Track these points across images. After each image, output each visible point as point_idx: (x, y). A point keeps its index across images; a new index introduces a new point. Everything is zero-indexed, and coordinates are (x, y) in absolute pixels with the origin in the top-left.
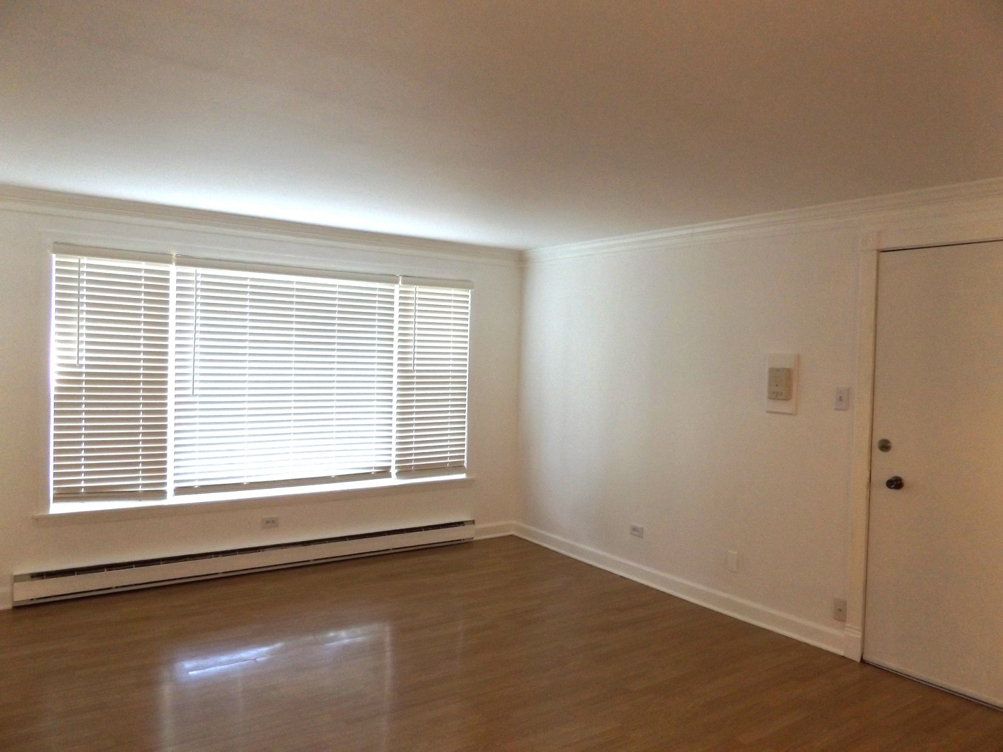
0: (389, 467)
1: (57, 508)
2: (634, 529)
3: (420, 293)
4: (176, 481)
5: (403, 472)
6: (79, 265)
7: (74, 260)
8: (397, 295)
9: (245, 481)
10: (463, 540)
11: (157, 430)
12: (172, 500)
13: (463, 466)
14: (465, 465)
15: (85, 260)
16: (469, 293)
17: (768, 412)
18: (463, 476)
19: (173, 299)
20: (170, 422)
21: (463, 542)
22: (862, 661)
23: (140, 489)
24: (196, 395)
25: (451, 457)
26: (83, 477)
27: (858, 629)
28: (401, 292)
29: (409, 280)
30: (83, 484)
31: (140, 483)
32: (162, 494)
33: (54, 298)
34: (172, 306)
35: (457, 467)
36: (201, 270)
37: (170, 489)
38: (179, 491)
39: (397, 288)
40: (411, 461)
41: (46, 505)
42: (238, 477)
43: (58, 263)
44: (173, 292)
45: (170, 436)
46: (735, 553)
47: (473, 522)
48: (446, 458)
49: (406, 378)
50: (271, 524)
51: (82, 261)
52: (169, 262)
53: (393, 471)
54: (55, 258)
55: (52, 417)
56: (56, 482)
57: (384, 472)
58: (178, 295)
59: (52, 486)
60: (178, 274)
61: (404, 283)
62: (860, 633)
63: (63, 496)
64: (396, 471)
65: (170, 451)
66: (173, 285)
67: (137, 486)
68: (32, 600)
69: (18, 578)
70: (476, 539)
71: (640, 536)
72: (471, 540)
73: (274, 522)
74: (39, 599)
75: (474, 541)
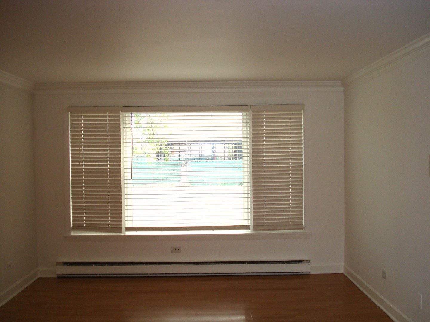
1: (73, 233)
3: (266, 115)
4: (126, 224)
5: (258, 226)
6: (78, 116)
7: (77, 114)
10: (302, 272)
12: (124, 233)
13: (302, 225)
14: (304, 224)
15: (82, 114)
16: (302, 112)
18: (303, 231)
19: (122, 130)
20: (123, 193)
21: (303, 274)
23: (109, 226)
25: (292, 219)
26: (84, 219)
28: (253, 115)
30: (84, 222)
31: (109, 223)
32: (119, 230)
34: (122, 134)
37: (124, 227)
38: (129, 229)
39: (251, 113)
40: (264, 219)
41: (69, 232)
43: (71, 116)
44: (122, 126)
45: (123, 200)
47: (309, 261)
48: (289, 219)
51: (80, 115)
52: (118, 111)
53: (251, 225)
54: (70, 114)
56: (73, 221)
59: (71, 222)
63: (78, 227)
64: (253, 225)
65: (123, 208)
68: (64, 274)
69: (58, 264)
70: (312, 272)
71: (385, 278)
72: (308, 273)
73: (178, 249)
74: (66, 274)
75: (310, 274)
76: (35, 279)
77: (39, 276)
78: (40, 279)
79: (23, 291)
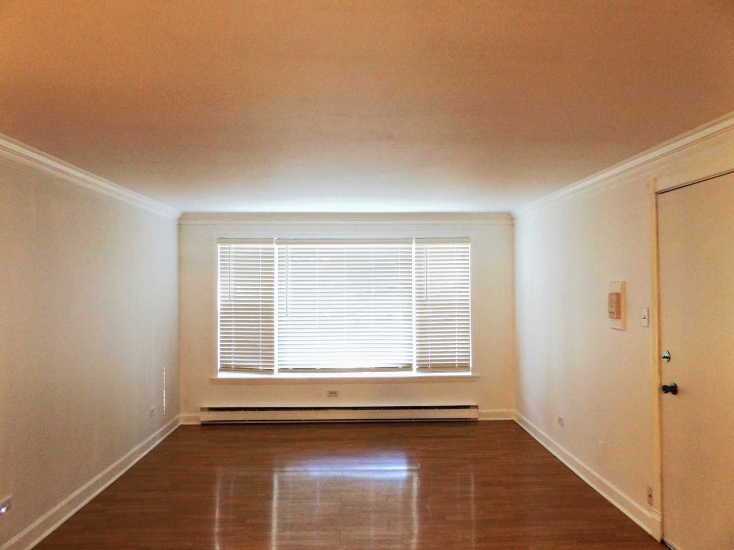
0: (411, 364)
1: (222, 375)
2: (560, 420)
3: (430, 248)
4: (279, 365)
5: (422, 368)
6: (229, 248)
7: (227, 246)
8: (414, 251)
9: (318, 367)
10: (469, 419)
11: (269, 335)
12: (277, 375)
13: (469, 367)
14: (471, 366)
15: (233, 246)
16: (469, 246)
17: (612, 328)
18: (469, 374)
19: (276, 263)
20: (276, 332)
21: (470, 420)
22: (663, 542)
23: (261, 368)
24: (289, 317)
25: (458, 360)
26: (233, 359)
27: (659, 514)
28: (416, 249)
29: (420, 240)
30: (233, 363)
31: (261, 365)
32: (271, 371)
33: (219, 266)
34: (276, 267)
35: (465, 367)
36: (290, 246)
37: (276, 369)
38: (282, 370)
39: (414, 246)
40: (428, 361)
41: (216, 373)
42: (315, 365)
43: (221, 248)
44: (276, 259)
45: (276, 339)
46: (603, 442)
47: (476, 407)
48: (455, 360)
49: (423, 305)
50: (333, 394)
51: (231, 247)
52: (272, 243)
53: (415, 367)
54: (219, 246)
55: (219, 327)
56: (221, 361)
57: (408, 367)
58: (279, 261)
59: (219, 363)
60: (279, 249)
61: (416, 243)
62: (660, 517)
63: (226, 368)
64: (417, 367)
65: (276, 348)
66: (276, 255)
67: (259, 366)
68: (209, 421)
69: (203, 409)
70: (480, 419)
71: (562, 425)
72: (476, 420)
73: (335, 393)
74: (212, 421)
75: (478, 421)
76: (176, 427)
77: (182, 423)
78: (182, 427)
79: (164, 440)
